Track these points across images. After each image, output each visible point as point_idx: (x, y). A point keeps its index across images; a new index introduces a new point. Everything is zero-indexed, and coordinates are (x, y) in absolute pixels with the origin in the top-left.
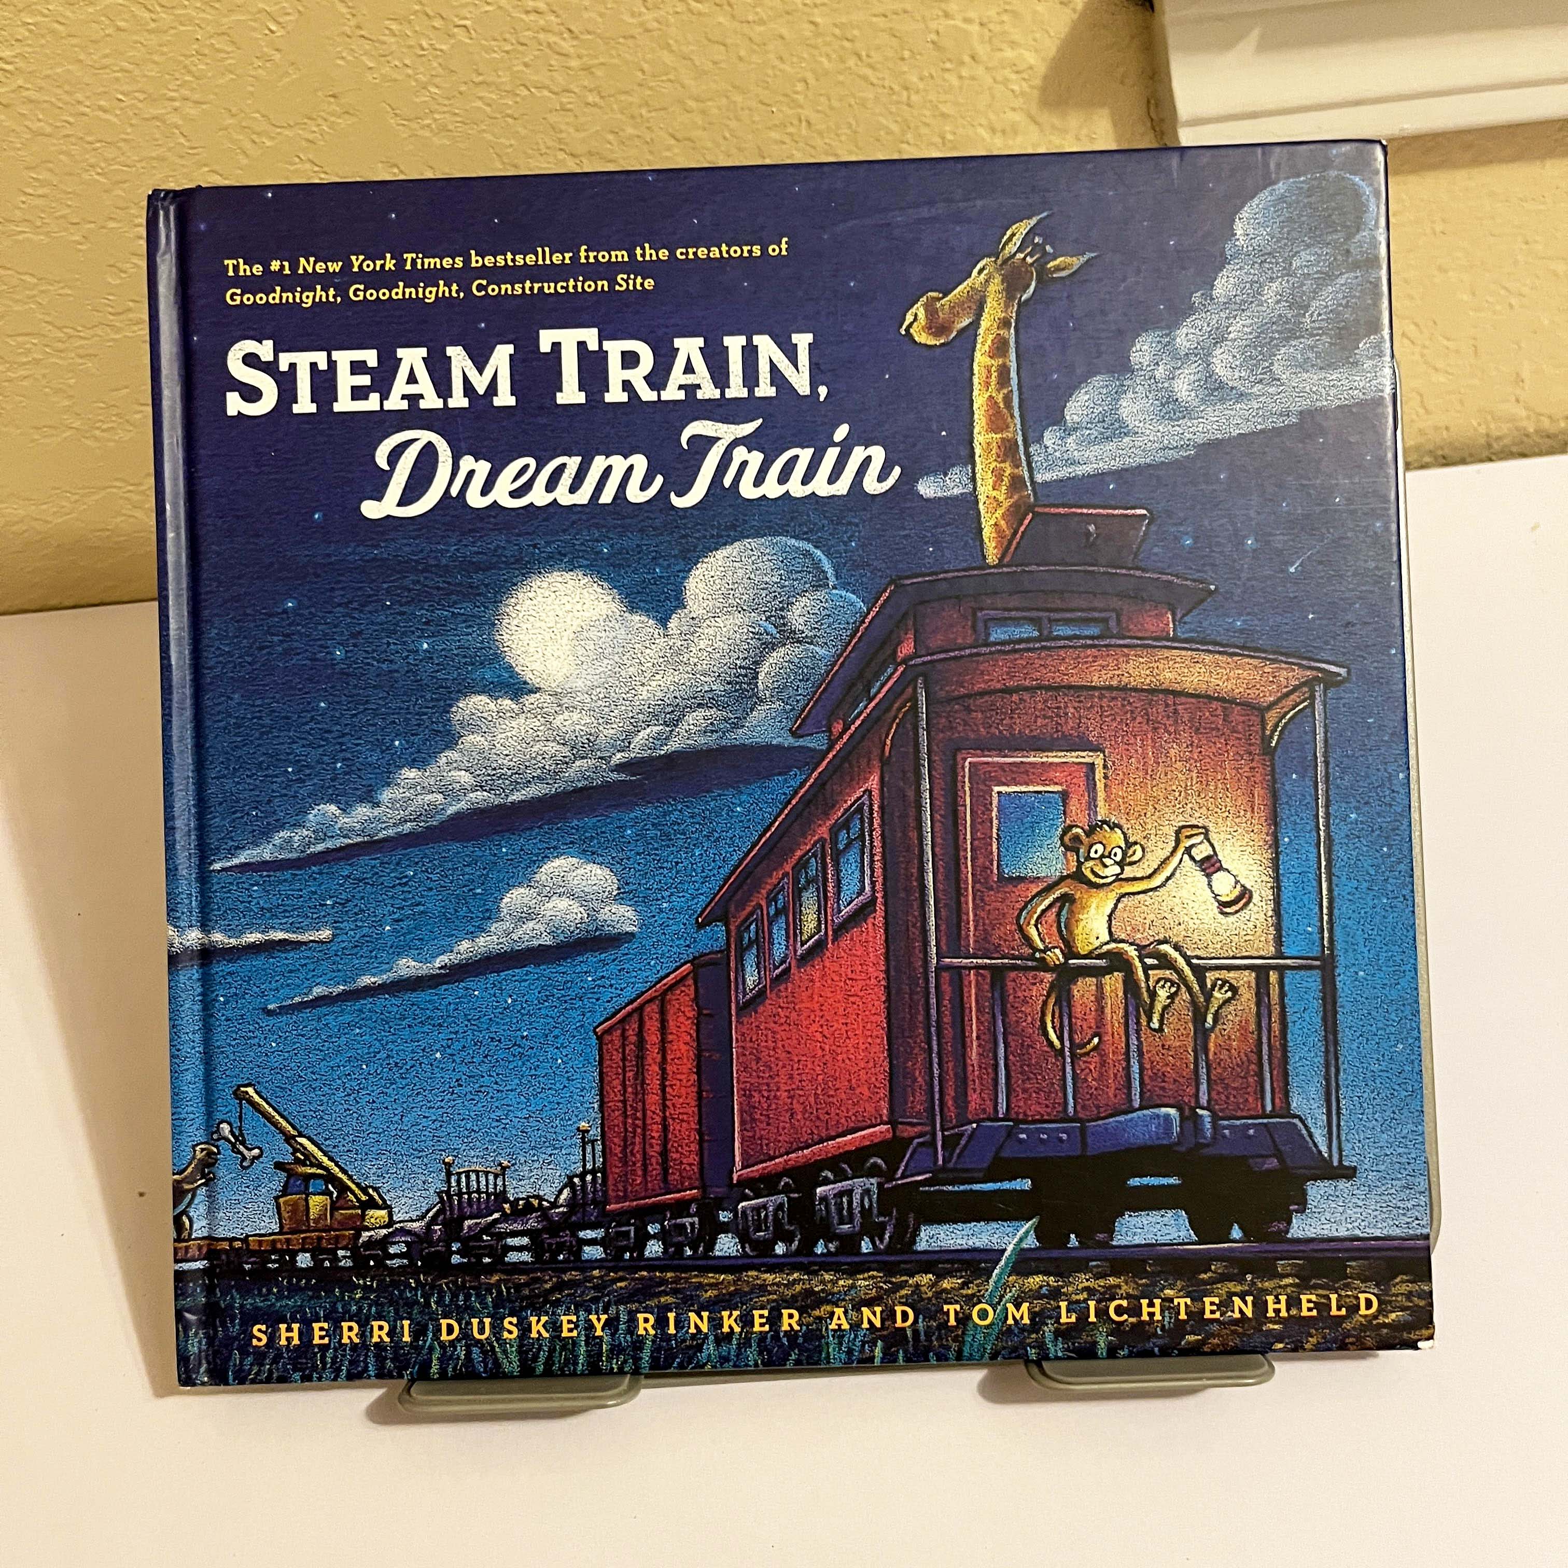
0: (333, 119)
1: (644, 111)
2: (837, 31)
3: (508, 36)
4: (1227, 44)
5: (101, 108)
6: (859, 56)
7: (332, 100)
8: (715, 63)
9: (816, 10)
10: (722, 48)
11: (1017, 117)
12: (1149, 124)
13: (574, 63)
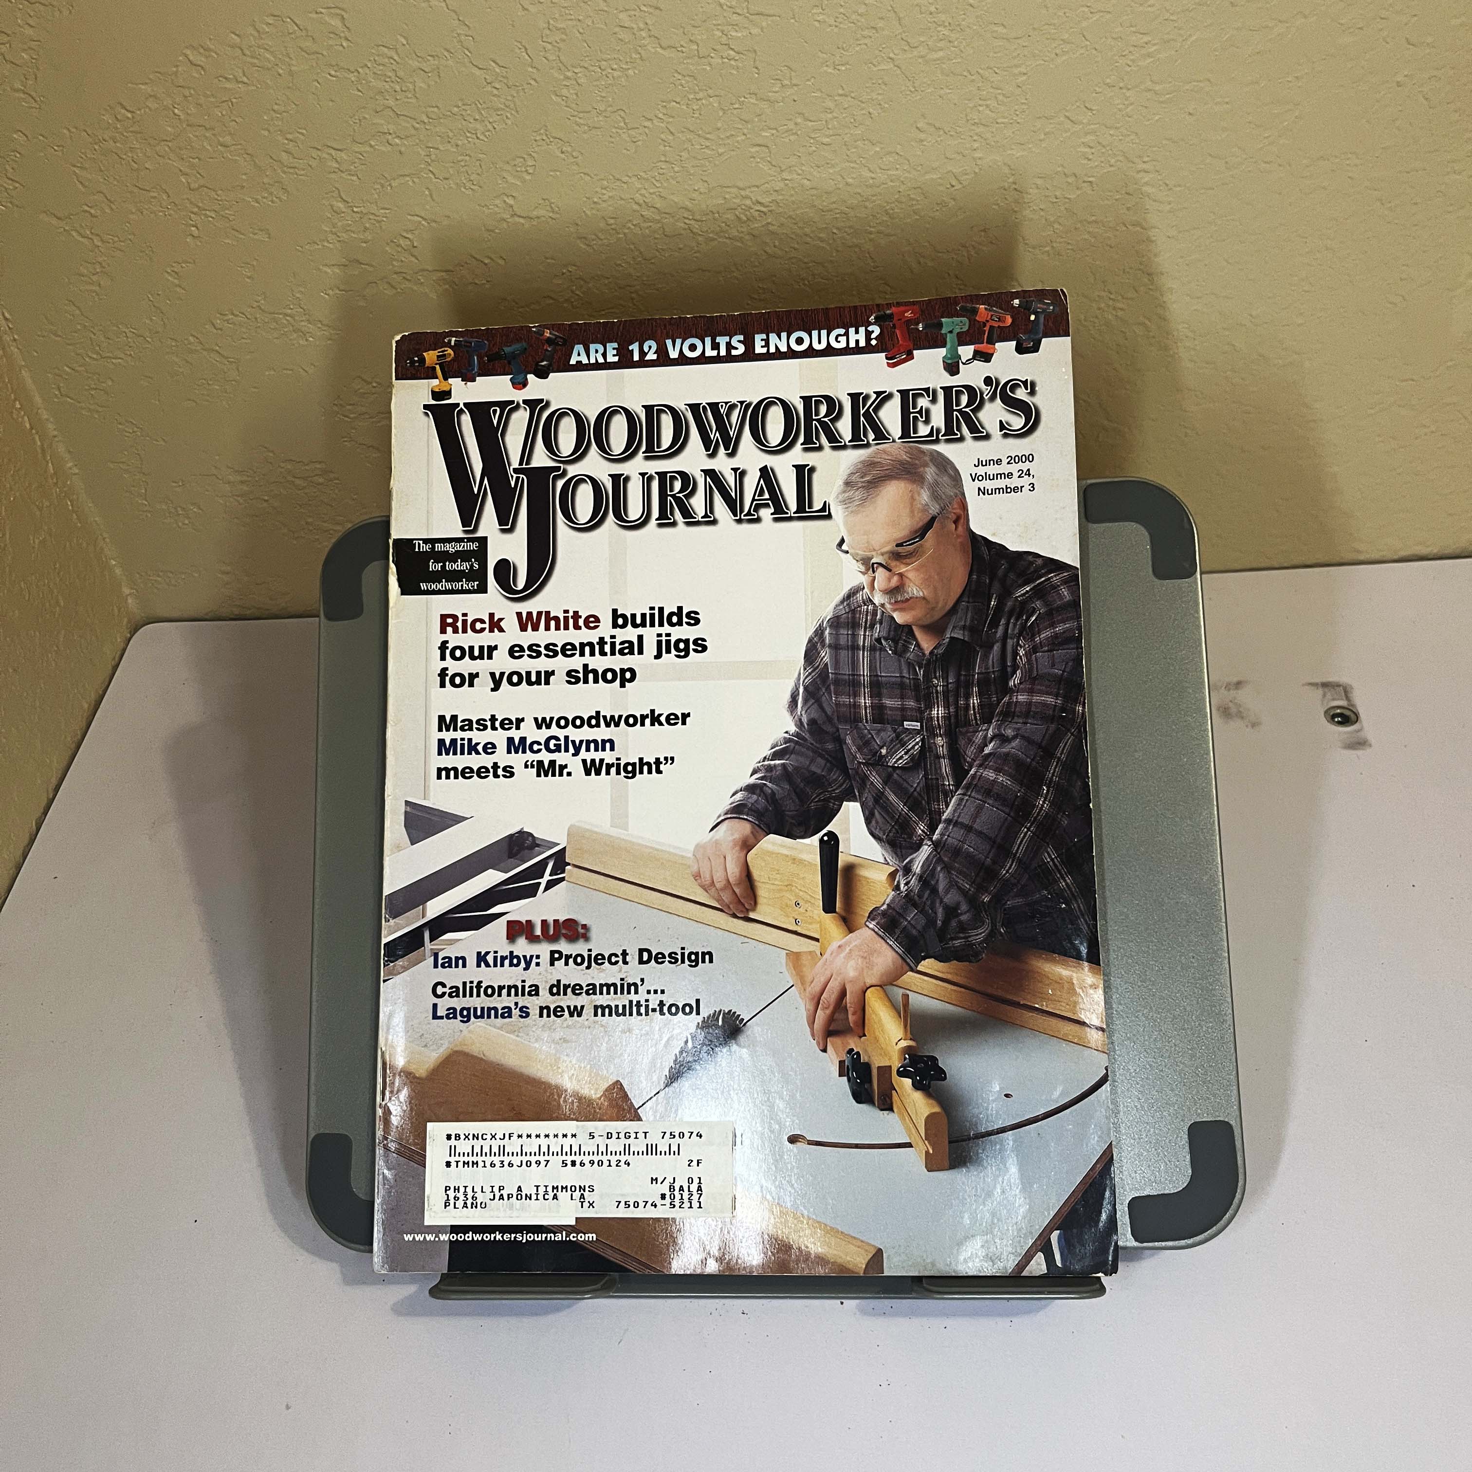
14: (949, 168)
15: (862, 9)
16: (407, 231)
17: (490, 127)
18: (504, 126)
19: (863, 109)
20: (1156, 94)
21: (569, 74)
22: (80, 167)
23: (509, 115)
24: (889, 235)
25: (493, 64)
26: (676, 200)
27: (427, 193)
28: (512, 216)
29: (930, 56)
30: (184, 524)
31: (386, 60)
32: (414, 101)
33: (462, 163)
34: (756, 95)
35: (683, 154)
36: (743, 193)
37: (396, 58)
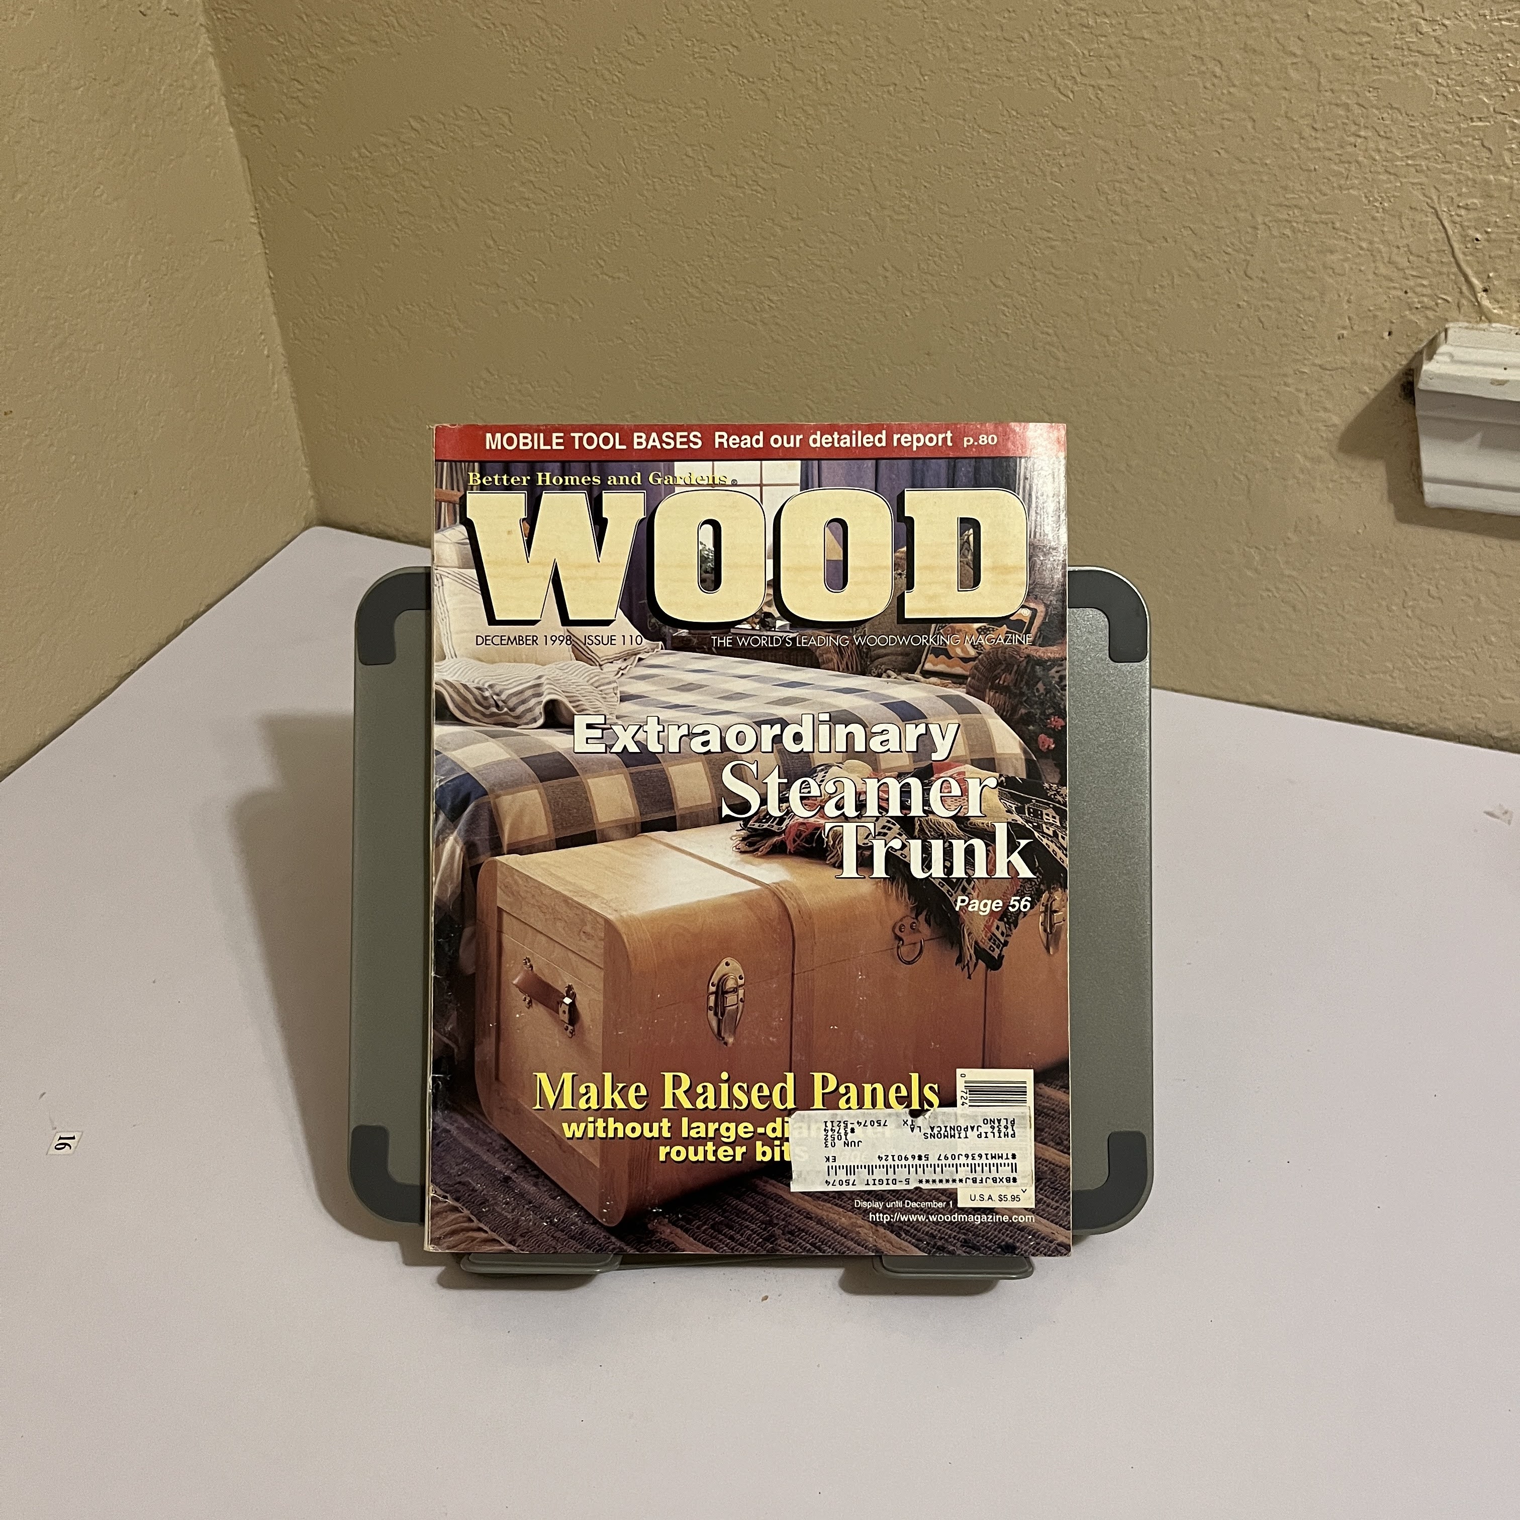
0: (924, 366)
1: (1095, 399)
2: (1217, 380)
3: (1029, 343)
4: (1459, 438)
5: (812, 337)
6: (1228, 396)
7: (927, 356)
8: (1142, 381)
9: (1207, 366)
10: (1148, 374)
11: (1322, 452)
12: (1412, 477)
13: (1062, 364)
14: (905, 302)
15: (850, 175)
16: (531, 269)
17: (594, 208)
18: (604, 209)
19: (846, 246)
20: (1056, 276)
21: (649, 182)
22: (335, 185)
23: (607, 202)
25: (601, 165)
26: (713, 285)
27: (548, 245)
28: (602, 274)
29: (896, 217)
30: (357, 452)
31: (533, 150)
32: (547, 180)
33: (573, 230)
35: (721, 254)
36: (759, 290)
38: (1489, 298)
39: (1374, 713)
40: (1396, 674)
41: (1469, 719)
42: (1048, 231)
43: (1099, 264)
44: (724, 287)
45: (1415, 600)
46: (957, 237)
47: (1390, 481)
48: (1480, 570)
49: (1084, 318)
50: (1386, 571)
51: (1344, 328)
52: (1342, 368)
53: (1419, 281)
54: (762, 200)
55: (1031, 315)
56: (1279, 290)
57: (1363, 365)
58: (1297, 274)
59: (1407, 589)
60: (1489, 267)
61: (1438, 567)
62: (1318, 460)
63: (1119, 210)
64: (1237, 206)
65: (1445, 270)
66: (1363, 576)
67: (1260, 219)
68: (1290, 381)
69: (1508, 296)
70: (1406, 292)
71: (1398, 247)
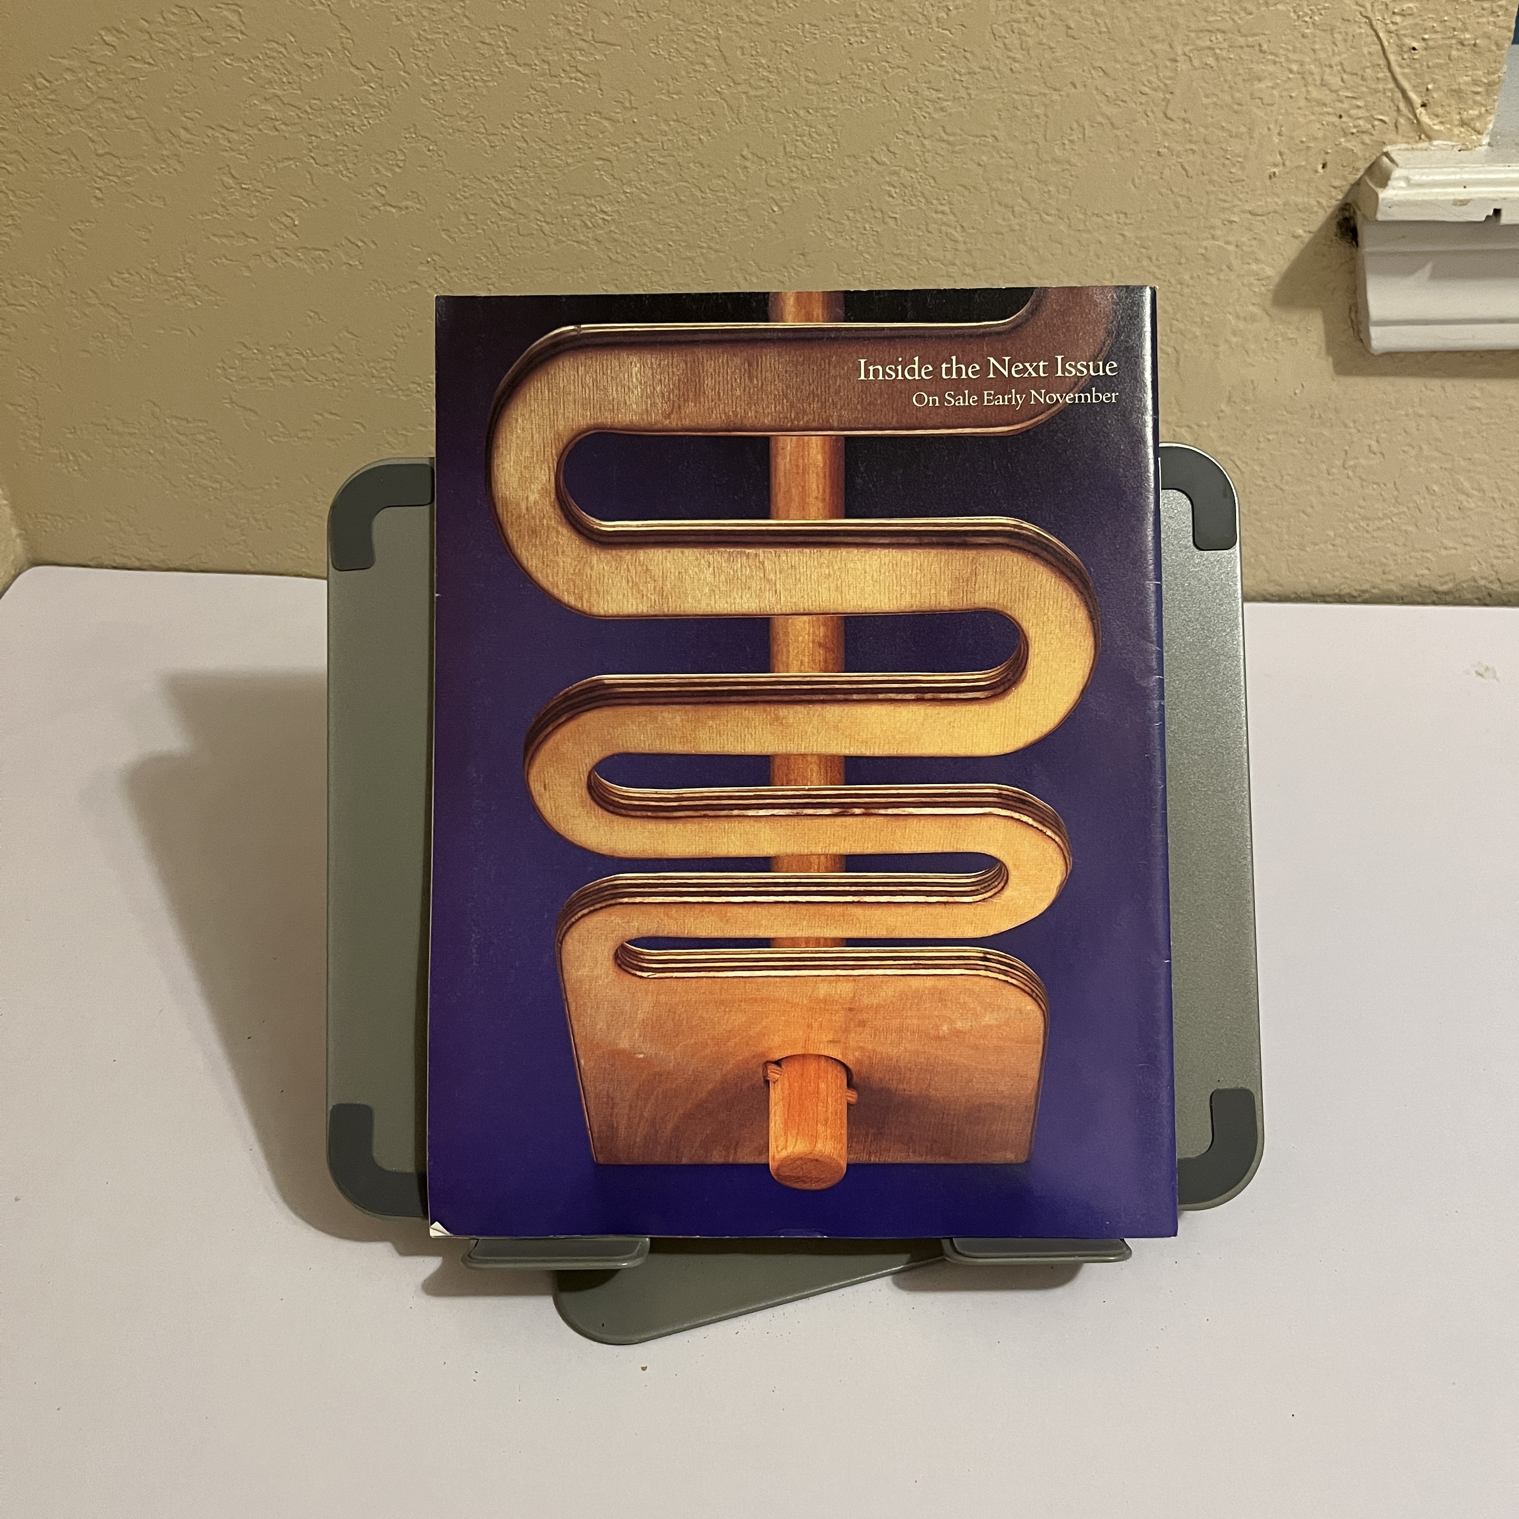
0: (799, 269)
2: (1138, 242)
3: (921, 226)
4: (1409, 272)
5: (658, 250)
6: (1150, 258)
7: (801, 257)
8: (1052, 255)
9: (1126, 228)
10: (1059, 246)
11: (1255, 310)
12: (1350, 323)
13: (961, 247)
14: (771, 195)
15: (693, 47)
16: (289, 210)
17: (366, 123)
18: (378, 121)
19: (694, 135)
20: (949, 143)
21: (436, 81)
23: (382, 112)
24: (716, 251)
25: (370, 66)
26: (530, 203)
27: (308, 176)
28: (384, 205)
29: (752, 93)
30: (74, 470)
31: (275, 54)
32: (299, 92)
33: (341, 153)
34: (600, 113)
35: (536, 161)
36: (589, 202)
37: (285, 53)
38: (1428, 114)
39: (1315, 588)
40: (1338, 541)
41: (1412, 578)
42: (937, 90)
43: (997, 123)
44: (544, 203)
45: (1357, 458)
46: (828, 109)
47: (1328, 333)
48: (1421, 416)
49: (984, 190)
50: (1326, 432)
51: (1275, 165)
52: (1275, 212)
53: (1354, 102)
54: (584, 89)
55: (922, 193)
56: (1202, 130)
57: (1297, 205)
58: (1222, 108)
59: (1347, 448)
60: (1427, 79)
61: (1378, 419)
62: (1253, 318)
63: (1019, 56)
64: (1153, 37)
65: (1381, 86)
66: (1303, 440)
67: (1180, 52)
68: (1218, 233)
69: (1448, 109)
70: (1341, 117)
71: (1331, 67)
